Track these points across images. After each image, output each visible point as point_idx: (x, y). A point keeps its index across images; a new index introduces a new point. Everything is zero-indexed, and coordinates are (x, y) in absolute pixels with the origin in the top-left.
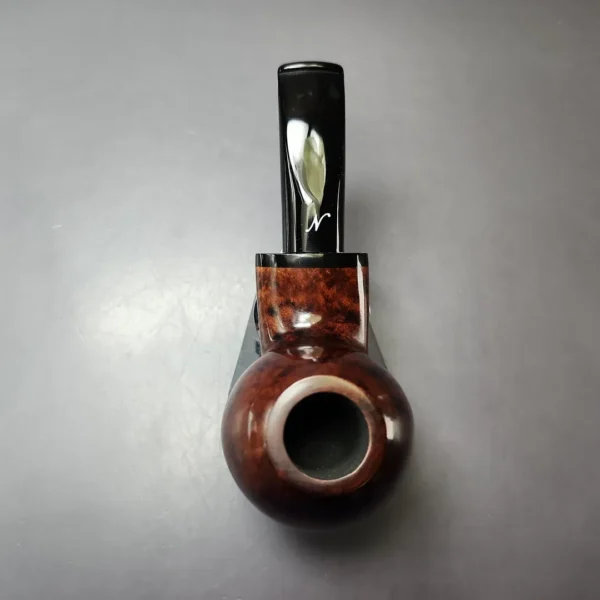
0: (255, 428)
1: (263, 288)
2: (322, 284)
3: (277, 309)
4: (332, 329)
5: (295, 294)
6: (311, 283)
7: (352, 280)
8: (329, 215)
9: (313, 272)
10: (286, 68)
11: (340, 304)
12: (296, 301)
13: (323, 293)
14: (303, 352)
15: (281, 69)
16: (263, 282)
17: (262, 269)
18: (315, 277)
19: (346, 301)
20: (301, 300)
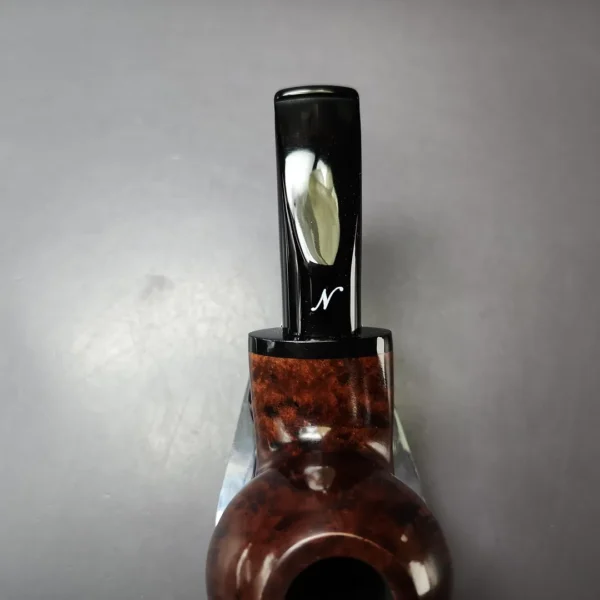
0: (249, 577)
1: (259, 380)
2: (334, 380)
4: (346, 436)
5: (298, 392)
6: (320, 379)
8: (341, 289)
9: (322, 365)
10: (286, 94)
12: (300, 400)
13: (334, 391)
14: (309, 476)
15: (279, 96)
16: (258, 372)
17: (257, 357)
18: (324, 371)
20: (306, 400)
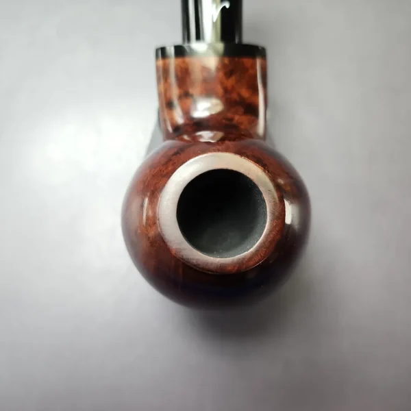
1: (163, 82)
3: (176, 102)
7: (251, 72)
8: (227, 6)
11: (239, 95)
12: (195, 92)
13: (222, 83)
14: (201, 136)
17: (161, 62)
19: (245, 93)
